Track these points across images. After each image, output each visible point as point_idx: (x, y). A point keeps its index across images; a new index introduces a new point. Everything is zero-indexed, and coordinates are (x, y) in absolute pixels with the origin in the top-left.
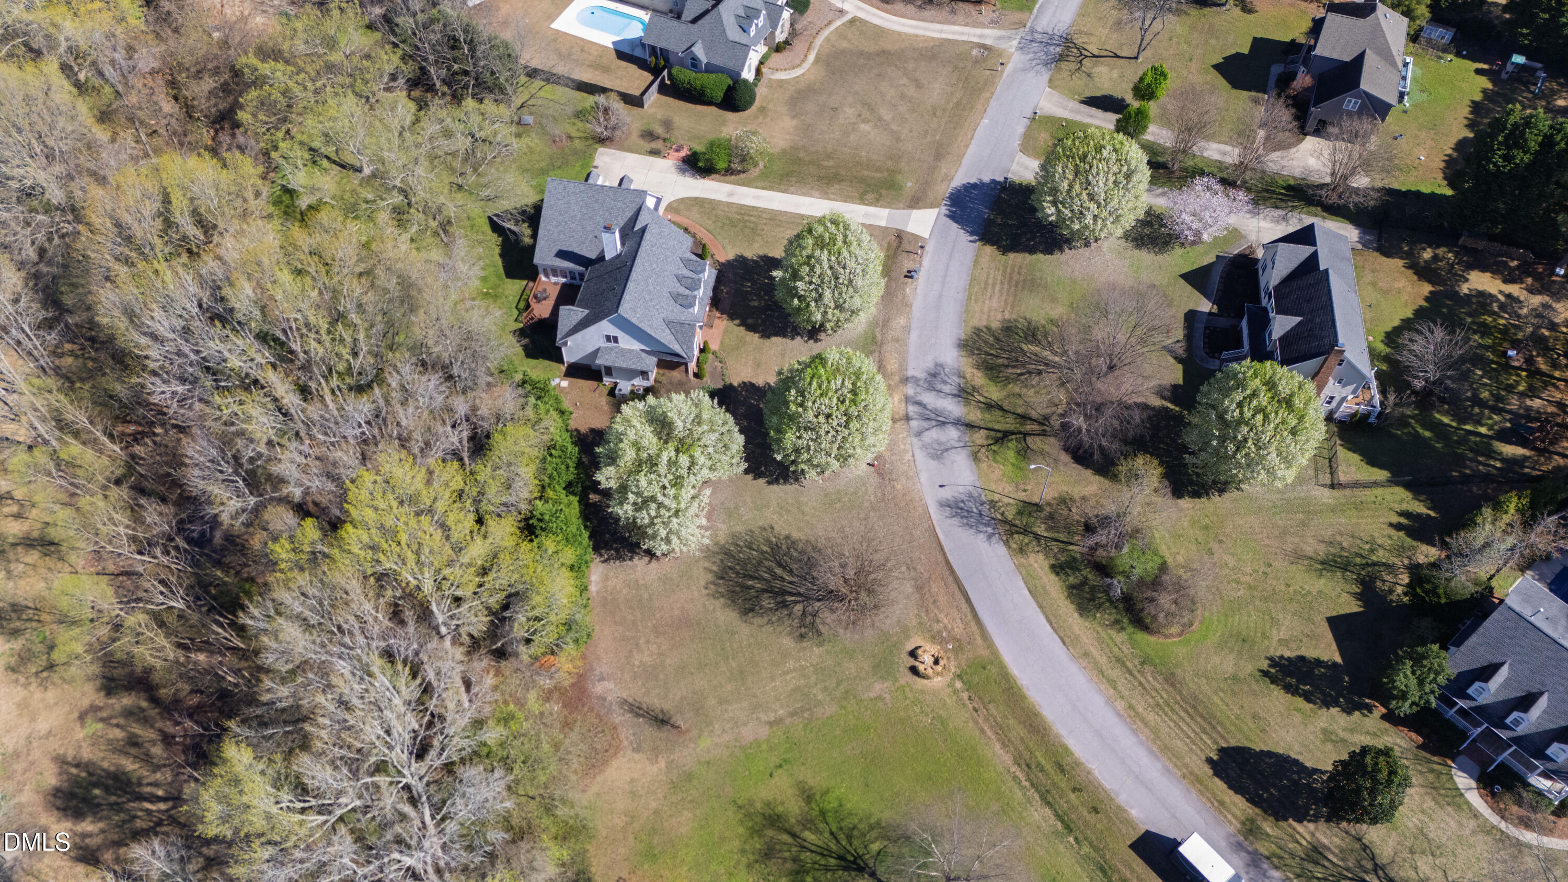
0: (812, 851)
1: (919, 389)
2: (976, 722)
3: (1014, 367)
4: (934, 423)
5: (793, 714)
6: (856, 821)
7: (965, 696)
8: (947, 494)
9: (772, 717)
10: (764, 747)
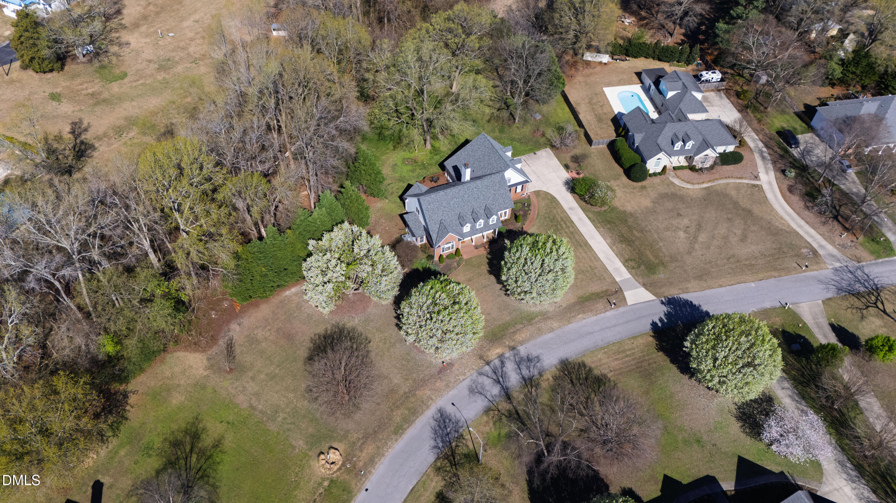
0: (186, 464)
1: (512, 358)
4: (495, 377)
5: (261, 412)
6: (212, 475)
7: (321, 490)
8: (450, 410)
9: (255, 404)
10: (236, 410)
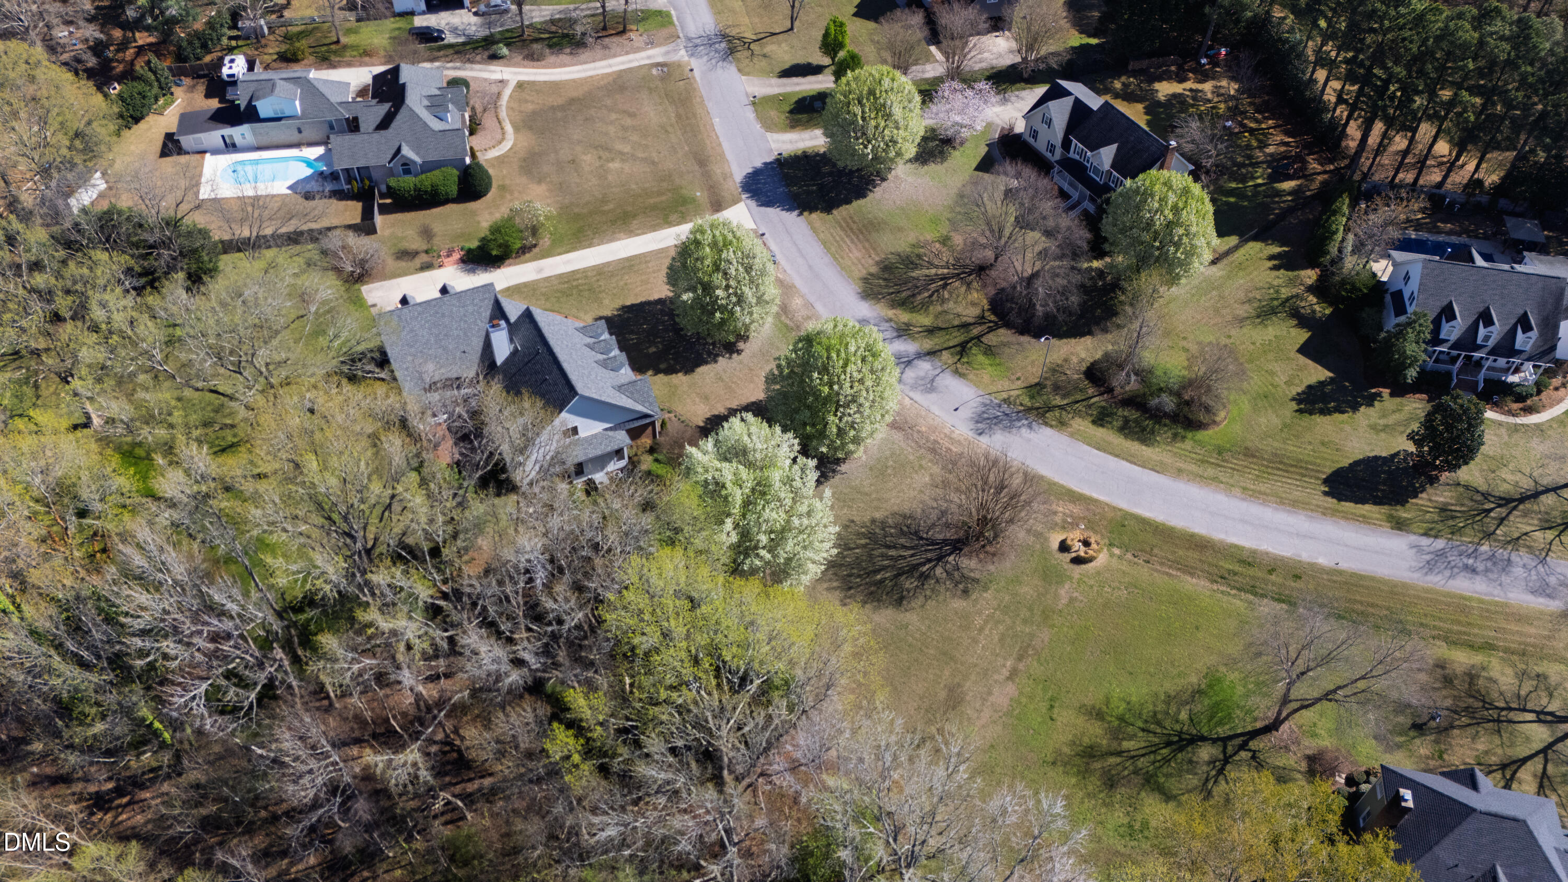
0: (1143, 755)
2: (1157, 570)
3: (919, 293)
4: (903, 366)
5: (1020, 658)
6: (1151, 707)
7: (1129, 556)
8: (966, 413)
9: (1005, 673)
10: (1024, 700)
